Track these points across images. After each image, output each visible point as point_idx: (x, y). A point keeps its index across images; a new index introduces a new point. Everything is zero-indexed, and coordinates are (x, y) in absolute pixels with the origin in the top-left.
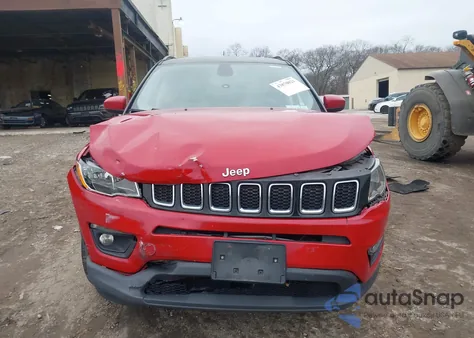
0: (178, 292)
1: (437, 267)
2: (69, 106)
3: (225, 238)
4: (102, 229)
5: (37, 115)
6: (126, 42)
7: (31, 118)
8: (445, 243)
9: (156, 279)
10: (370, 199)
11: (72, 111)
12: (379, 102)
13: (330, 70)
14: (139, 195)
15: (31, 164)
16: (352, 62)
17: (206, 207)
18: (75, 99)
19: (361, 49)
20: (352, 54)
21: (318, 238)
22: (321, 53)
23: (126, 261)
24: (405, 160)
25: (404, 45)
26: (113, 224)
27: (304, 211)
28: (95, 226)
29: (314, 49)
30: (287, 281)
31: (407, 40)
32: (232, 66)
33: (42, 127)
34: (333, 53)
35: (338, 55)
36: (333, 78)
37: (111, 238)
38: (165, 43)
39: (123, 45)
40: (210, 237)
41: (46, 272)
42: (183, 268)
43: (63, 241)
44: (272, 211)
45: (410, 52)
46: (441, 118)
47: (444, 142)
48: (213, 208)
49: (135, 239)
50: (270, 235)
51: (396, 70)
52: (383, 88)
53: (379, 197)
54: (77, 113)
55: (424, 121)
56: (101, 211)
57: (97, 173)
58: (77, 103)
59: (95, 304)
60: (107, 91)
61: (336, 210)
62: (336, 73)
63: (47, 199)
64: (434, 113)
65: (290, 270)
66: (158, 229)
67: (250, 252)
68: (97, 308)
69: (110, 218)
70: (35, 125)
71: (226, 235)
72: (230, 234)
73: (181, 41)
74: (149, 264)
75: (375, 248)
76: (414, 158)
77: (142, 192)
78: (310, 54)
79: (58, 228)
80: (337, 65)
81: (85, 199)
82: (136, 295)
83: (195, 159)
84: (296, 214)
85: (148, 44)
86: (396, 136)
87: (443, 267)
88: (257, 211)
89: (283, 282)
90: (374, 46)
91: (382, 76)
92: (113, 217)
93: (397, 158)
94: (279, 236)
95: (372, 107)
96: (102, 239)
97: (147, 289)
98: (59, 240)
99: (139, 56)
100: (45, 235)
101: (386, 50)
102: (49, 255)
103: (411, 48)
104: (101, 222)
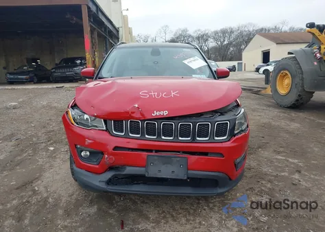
0: (127, 184)
1: (283, 174)
2: (53, 69)
3: (154, 154)
4: (83, 148)
5: (32, 75)
6: (91, 26)
7: (28, 77)
8: (290, 160)
9: (115, 177)
10: (236, 132)
11: (55, 72)
12: (263, 66)
13: (230, 44)
14: (105, 129)
15: (31, 108)
16: (245, 39)
17: (143, 135)
18: (57, 64)
19: (251, 30)
20: (245, 33)
21: (206, 154)
22: (224, 32)
23: (97, 166)
24: (274, 107)
25: (281, 26)
26: (90, 145)
27: (198, 139)
28: (79, 146)
29: (219, 29)
30: (188, 178)
31: (283, 23)
32: (161, 50)
33: (34, 83)
34: (232, 32)
35: (235, 33)
36: (231, 49)
37: (88, 153)
38: (117, 26)
39: (89, 29)
40: (145, 153)
41: (47, 174)
42: (130, 170)
43: (55, 156)
44: (180, 138)
45: (285, 32)
46: (297, 80)
47: (299, 96)
48: (147, 136)
49: (103, 153)
50: (179, 152)
51: (275, 44)
52: (266, 57)
53: (242, 131)
54: (58, 73)
55: (287, 81)
56: (83, 138)
57: (80, 116)
58: (58, 67)
59: (77, 193)
60: (78, 59)
61: (216, 138)
62: (234, 46)
63: (44, 130)
64: (293, 77)
65: (189, 172)
66: (116, 148)
67: (167, 161)
68: (79, 195)
69: (88, 141)
70: (30, 81)
71: (154, 152)
72: (157, 151)
73: (128, 24)
74: (111, 168)
75: (238, 160)
76: (280, 106)
77: (106, 126)
78: (216, 33)
79: (52, 149)
80: (235, 40)
81: (72, 131)
82: (103, 186)
83: (137, 106)
84: (193, 140)
85: (106, 27)
86: (269, 91)
87: (286, 174)
88: (171, 138)
89: (185, 178)
90: (261, 27)
91: (265, 48)
92: (90, 141)
93: (269, 106)
94: (184, 152)
95: (257, 70)
96: (83, 154)
97: (109, 182)
98: (52, 156)
99: (100, 35)
100: (44, 153)
101: (269, 30)
102: (48, 165)
103: (286, 28)
104: (83, 144)
